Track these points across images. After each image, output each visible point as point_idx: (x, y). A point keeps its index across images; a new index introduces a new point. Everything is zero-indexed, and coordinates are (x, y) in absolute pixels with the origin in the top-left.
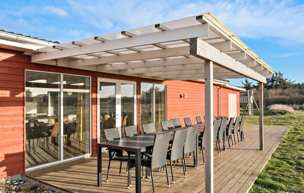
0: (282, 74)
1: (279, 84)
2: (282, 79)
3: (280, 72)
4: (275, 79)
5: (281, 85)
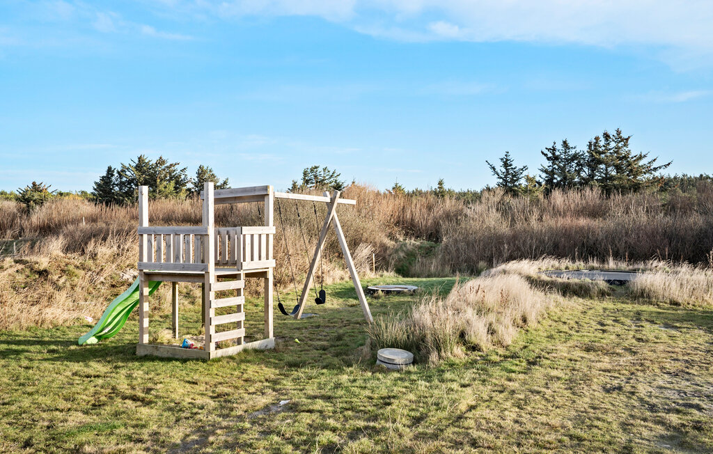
0: (627, 139)
1: (614, 173)
2: (625, 157)
3: (619, 132)
4: (603, 156)
5: (620, 179)
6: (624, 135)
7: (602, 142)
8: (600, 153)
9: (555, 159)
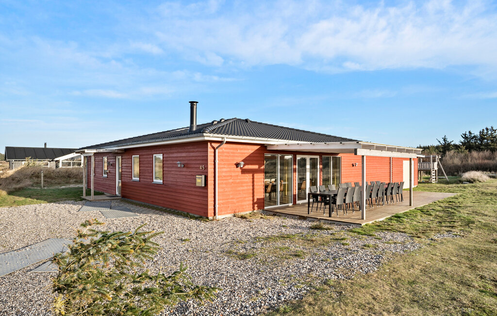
1: (490, 143)
4: (486, 137)
6: (494, 129)
7: (485, 131)
8: (484, 135)
9: (466, 138)
